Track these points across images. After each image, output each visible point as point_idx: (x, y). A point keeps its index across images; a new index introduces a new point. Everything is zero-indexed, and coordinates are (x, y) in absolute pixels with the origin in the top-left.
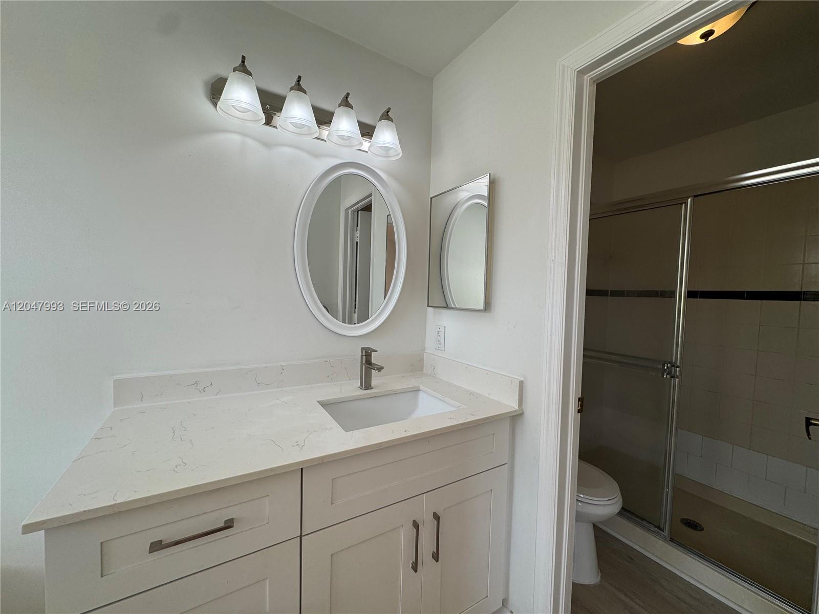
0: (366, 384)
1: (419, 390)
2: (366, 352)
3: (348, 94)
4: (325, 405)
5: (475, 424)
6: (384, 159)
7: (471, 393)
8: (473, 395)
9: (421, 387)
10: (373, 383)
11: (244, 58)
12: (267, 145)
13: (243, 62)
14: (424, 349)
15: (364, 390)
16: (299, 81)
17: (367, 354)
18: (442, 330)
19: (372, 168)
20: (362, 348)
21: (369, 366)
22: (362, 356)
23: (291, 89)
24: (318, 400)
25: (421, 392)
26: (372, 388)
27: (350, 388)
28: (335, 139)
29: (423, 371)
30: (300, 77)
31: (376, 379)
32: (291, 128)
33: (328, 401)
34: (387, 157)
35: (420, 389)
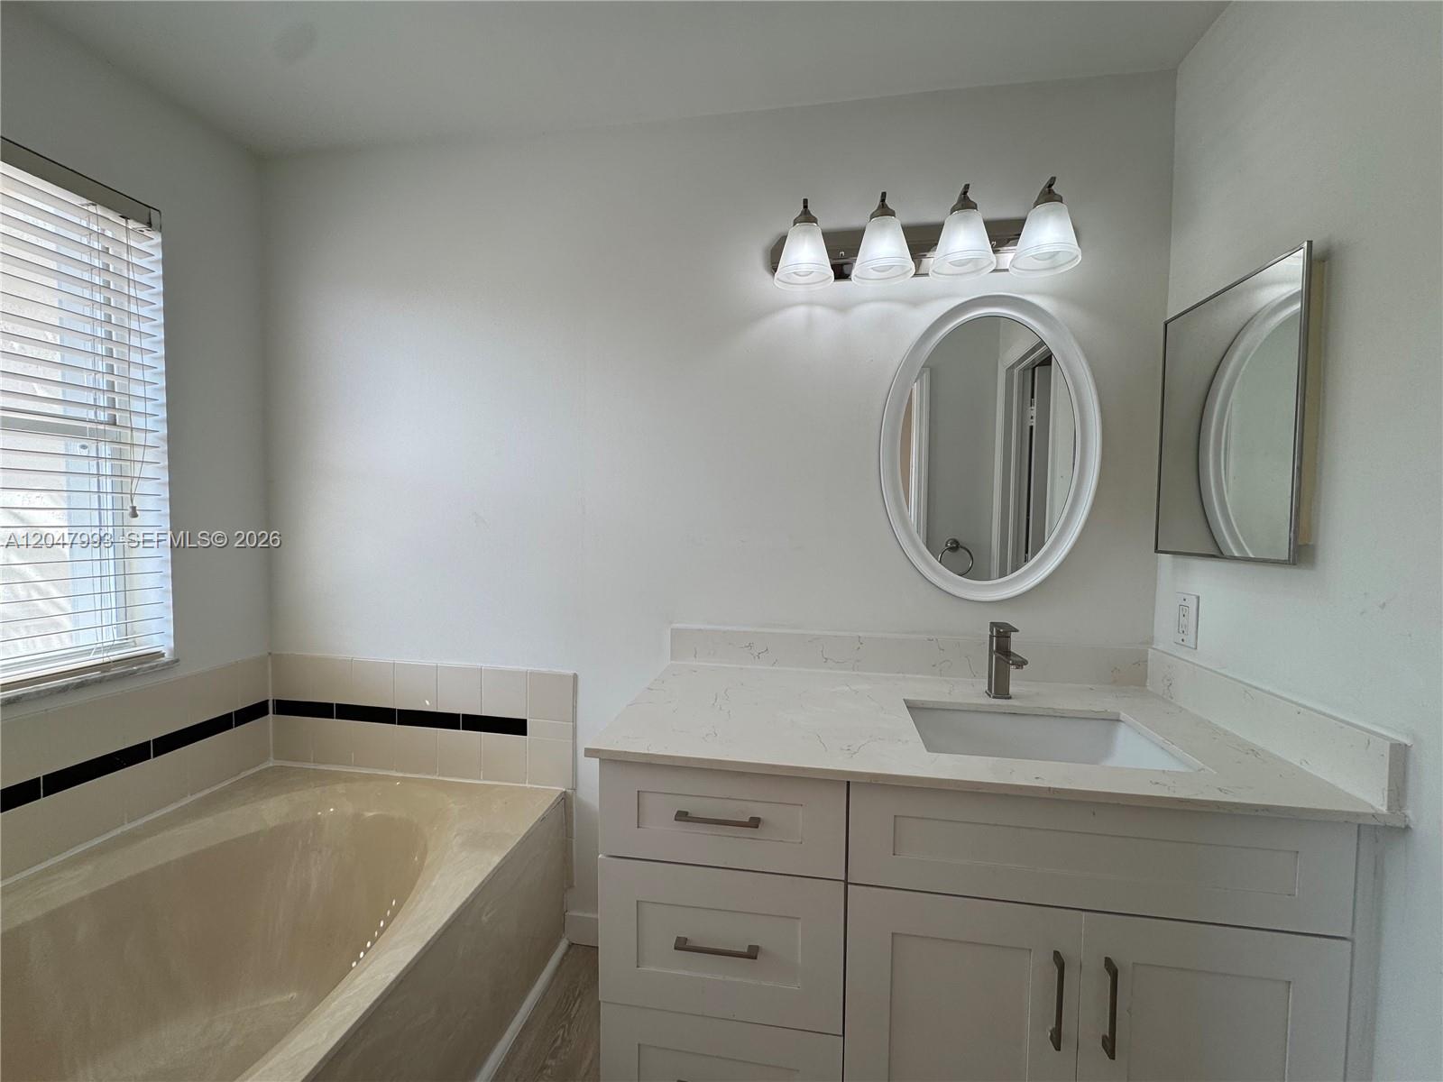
0: (1000, 688)
1: (1119, 721)
2: (998, 632)
3: (967, 187)
4: (912, 707)
5: (1221, 811)
6: (1047, 274)
7: (1255, 751)
8: (1256, 754)
9: (1123, 716)
10: (1012, 690)
11: (805, 201)
12: (842, 308)
13: (806, 207)
14: (1150, 641)
15: (994, 697)
16: (883, 200)
17: (1002, 636)
18: (1192, 604)
19: (1020, 296)
20: (991, 623)
21: (1004, 658)
22: (991, 637)
23: (873, 216)
24: (906, 698)
25: (1123, 724)
26: (1010, 698)
27: (971, 689)
28: (948, 269)
29: (1145, 686)
30: (884, 195)
31: (1018, 682)
32: (875, 275)
33: (923, 702)
34: (1054, 268)
35: (1121, 719)
